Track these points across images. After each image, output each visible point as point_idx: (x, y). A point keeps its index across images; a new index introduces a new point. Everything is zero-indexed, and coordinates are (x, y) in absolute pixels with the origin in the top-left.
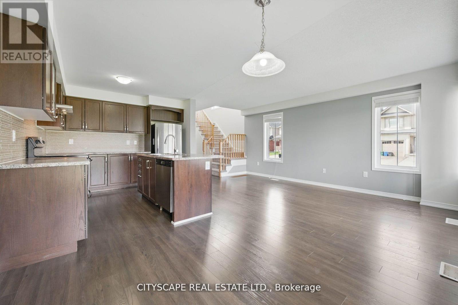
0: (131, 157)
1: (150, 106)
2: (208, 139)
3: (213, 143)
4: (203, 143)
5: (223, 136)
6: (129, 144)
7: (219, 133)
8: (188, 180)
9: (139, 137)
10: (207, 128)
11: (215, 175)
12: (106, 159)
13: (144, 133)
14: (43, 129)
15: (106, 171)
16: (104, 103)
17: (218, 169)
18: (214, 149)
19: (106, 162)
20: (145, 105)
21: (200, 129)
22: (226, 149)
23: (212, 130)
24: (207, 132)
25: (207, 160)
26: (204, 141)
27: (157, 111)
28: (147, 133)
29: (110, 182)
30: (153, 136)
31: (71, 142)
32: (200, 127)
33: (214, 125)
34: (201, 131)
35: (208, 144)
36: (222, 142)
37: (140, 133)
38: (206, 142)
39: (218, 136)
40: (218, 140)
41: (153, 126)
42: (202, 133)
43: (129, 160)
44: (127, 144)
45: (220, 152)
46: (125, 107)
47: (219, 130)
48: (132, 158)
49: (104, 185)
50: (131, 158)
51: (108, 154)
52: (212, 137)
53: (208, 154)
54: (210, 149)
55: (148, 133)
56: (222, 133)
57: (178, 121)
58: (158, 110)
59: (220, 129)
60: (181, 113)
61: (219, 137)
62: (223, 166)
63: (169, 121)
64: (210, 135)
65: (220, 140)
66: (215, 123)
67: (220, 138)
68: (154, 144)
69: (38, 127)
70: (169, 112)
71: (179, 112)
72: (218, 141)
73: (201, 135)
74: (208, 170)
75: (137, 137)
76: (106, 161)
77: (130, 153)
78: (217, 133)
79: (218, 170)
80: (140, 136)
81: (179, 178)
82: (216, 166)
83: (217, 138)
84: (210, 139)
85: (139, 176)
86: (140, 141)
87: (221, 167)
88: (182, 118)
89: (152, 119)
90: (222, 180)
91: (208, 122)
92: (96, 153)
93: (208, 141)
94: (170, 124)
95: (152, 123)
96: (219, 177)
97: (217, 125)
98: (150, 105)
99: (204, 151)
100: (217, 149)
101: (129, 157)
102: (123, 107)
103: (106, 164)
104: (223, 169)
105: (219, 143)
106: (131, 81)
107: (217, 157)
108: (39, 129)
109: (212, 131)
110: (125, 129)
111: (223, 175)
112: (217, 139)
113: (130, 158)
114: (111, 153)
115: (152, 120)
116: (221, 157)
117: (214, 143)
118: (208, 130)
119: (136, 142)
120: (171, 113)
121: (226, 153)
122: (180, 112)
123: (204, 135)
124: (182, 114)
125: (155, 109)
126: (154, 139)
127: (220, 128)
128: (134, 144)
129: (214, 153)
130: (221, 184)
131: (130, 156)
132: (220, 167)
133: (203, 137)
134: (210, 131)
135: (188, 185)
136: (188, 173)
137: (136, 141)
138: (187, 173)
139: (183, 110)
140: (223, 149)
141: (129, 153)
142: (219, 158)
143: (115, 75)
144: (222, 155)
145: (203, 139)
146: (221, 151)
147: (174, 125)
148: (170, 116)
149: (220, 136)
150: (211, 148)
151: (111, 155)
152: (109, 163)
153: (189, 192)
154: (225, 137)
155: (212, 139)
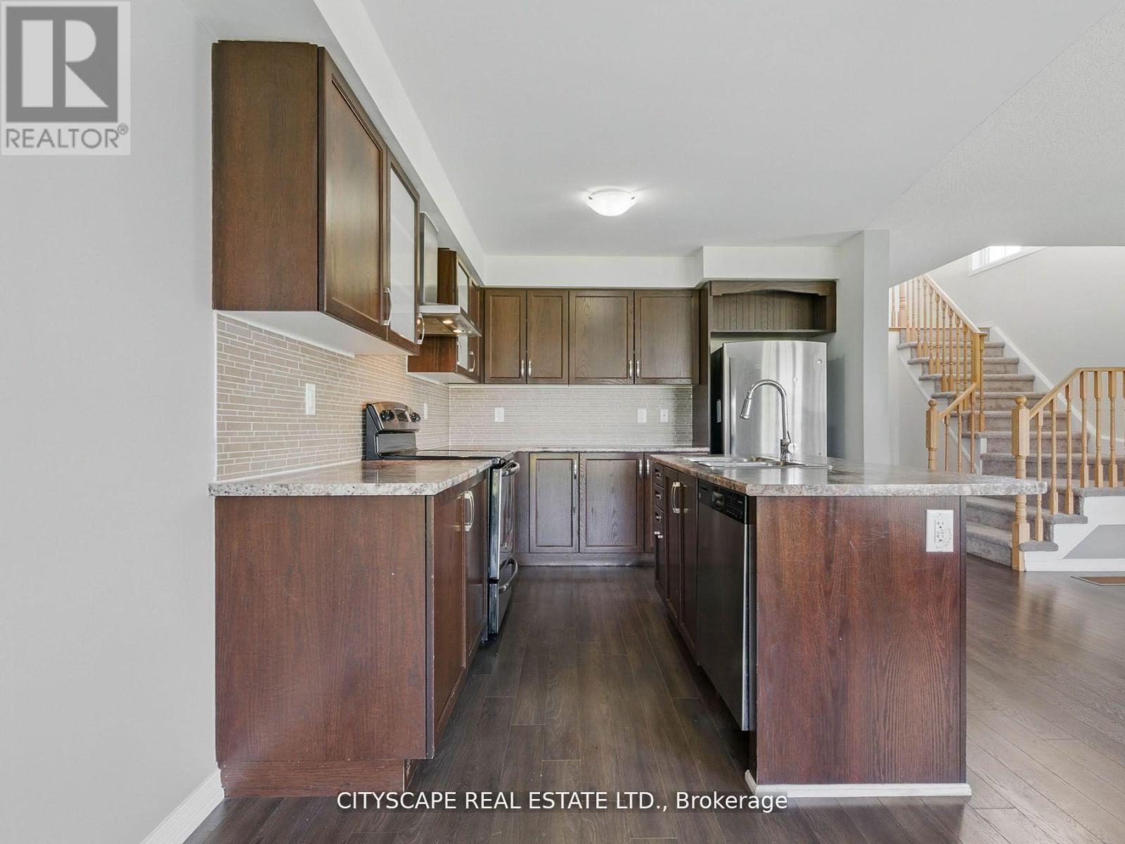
0: (645, 464)
1: (708, 286)
2: (954, 398)
3: (977, 412)
4: (928, 413)
5: (1031, 380)
6: (645, 421)
7: (1009, 368)
8: (828, 593)
9: (677, 395)
10: (947, 351)
11: (989, 557)
12: (576, 466)
13: (688, 381)
14: (438, 383)
15: (575, 505)
16: (573, 295)
17: (1009, 530)
18: (983, 442)
19: (575, 478)
20: (693, 285)
21: (915, 359)
22: (1050, 440)
23: (973, 356)
24: (947, 368)
25: (940, 502)
26: (931, 404)
27: (734, 299)
28: (700, 383)
29: (586, 540)
30: (717, 394)
31: (499, 415)
32: (915, 347)
33: (981, 336)
34: (920, 366)
35: (953, 416)
36: (1030, 407)
37: (677, 381)
38: (943, 409)
39: (1008, 384)
40: (1009, 398)
41: (718, 357)
42: (924, 372)
43: (640, 472)
44: (639, 421)
45: (1018, 456)
46: (631, 299)
47: (1013, 357)
48: (648, 466)
49: (569, 549)
50: (644, 468)
51: (579, 453)
52: (974, 385)
53: (952, 469)
54: (966, 441)
55: (702, 380)
56: (1029, 366)
57: (813, 328)
58: (736, 295)
59: (1014, 350)
60: (824, 297)
61: (1011, 389)
62: (1032, 520)
63: (779, 331)
64: (963, 380)
65: (1016, 399)
66: (988, 329)
67: (1018, 390)
68: (719, 421)
69: (413, 377)
70: (777, 300)
71: (817, 295)
72: (1004, 403)
73: (918, 383)
74: (940, 558)
75: (671, 395)
76: (575, 472)
77: (643, 450)
78: (999, 368)
79: (1005, 537)
80: (679, 392)
81: (778, 580)
82: (995, 518)
83: (1000, 389)
84: (963, 396)
85: (659, 533)
86: (679, 410)
87: (1024, 528)
88: (828, 315)
89: (715, 330)
90: (1028, 586)
91: (954, 326)
92: (550, 450)
93: (954, 404)
94: (785, 344)
95: (714, 345)
96: (1008, 572)
97: (999, 334)
98: (706, 284)
99: (930, 449)
100: (998, 439)
101: (638, 463)
102: (625, 299)
103: (575, 482)
104: (1033, 535)
105: (1010, 413)
106: (634, 202)
107: (1000, 485)
108: (419, 383)
109: (973, 363)
110: (631, 371)
111: (1033, 562)
112: (996, 398)
113: (641, 466)
114: (588, 450)
115: (715, 335)
116: (1027, 486)
117: (984, 412)
118: (954, 359)
119: (665, 415)
120: (785, 301)
121: (1051, 459)
122: (820, 294)
123: (935, 380)
124: (828, 299)
125: (723, 293)
126: (719, 402)
127: (1016, 349)
128: (660, 419)
129: (982, 457)
130: (1024, 608)
131: (641, 461)
132: (1017, 526)
133: (928, 391)
134: (963, 363)
135: (828, 616)
136: (829, 561)
137: (667, 411)
138: (823, 562)
139: (832, 285)
140: (1033, 440)
141: (638, 450)
142: (1013, 493)
143: (584, 190)
144: (1028, 475)
145: (929, 399)
146: (1025, 450)
147: (800, 344)
148: (783, 315)
149: (1018, 380)
150: (969, 437)
151: (590, 456)
152: (583, 481)
153: (832, 653)
154: (1045, 383)
155: (971, 394)
